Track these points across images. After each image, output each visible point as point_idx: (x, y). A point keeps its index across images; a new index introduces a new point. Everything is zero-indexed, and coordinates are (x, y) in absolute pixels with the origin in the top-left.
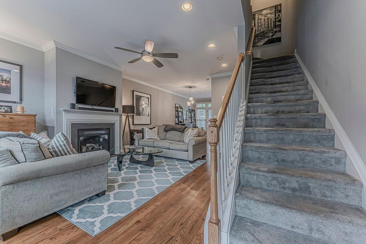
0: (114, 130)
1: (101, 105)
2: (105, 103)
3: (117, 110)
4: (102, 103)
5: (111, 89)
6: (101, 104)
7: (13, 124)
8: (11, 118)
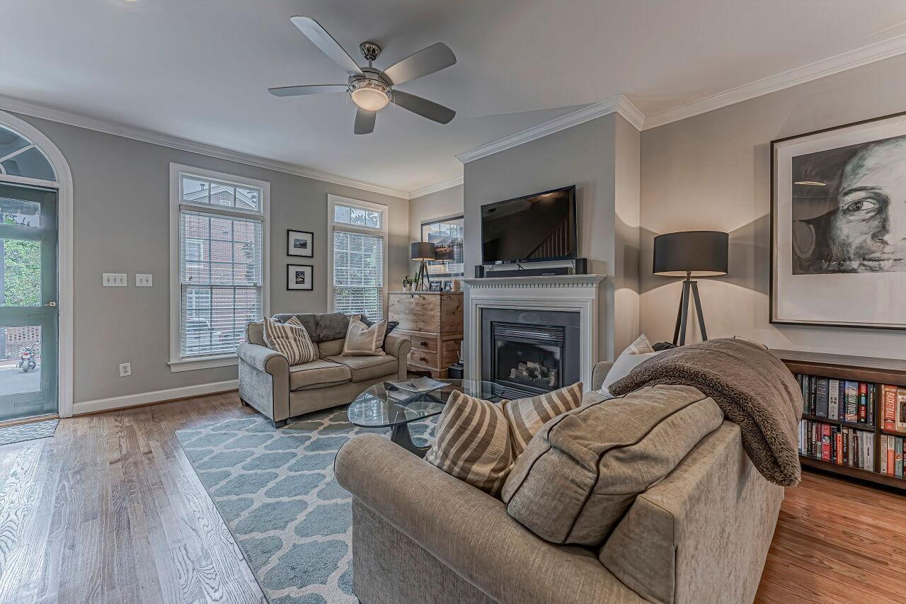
0: (577, 332)
1: (532, 257)
2: (543, 248)
3: (583, 266)
4: (534, 251)
5: (557, 200)
6: (532, 253)
7: (425, 307)
8: (424, 299)
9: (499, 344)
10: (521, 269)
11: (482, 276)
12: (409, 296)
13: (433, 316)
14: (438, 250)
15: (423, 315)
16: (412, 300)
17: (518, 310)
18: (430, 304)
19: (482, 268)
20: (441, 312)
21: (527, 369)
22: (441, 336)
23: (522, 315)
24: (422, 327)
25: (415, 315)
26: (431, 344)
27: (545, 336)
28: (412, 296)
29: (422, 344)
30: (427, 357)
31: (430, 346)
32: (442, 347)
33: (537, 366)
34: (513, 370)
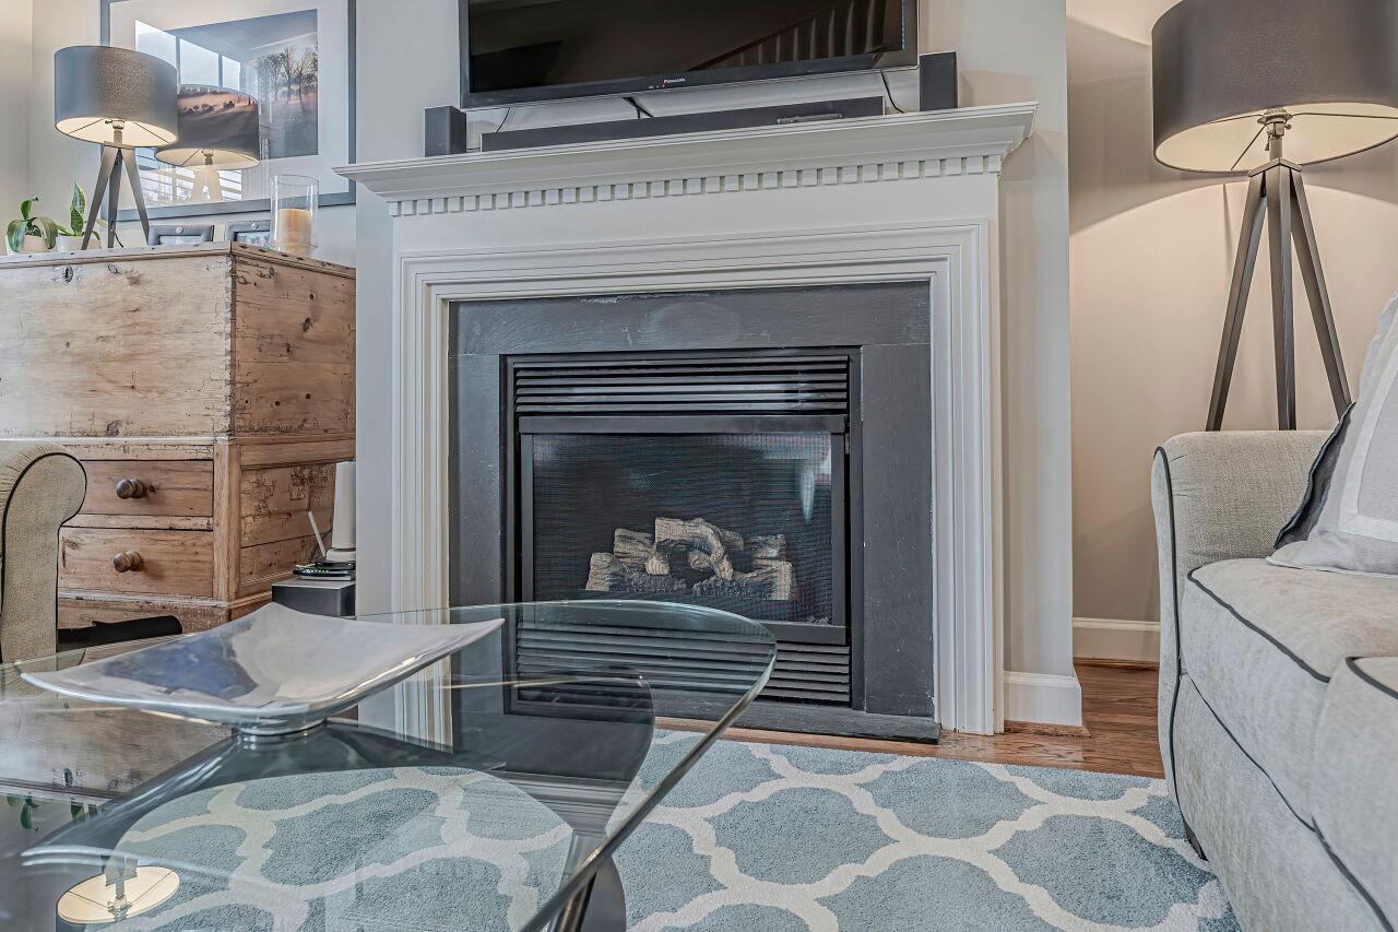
7: (141, 317)
8: (135, 281)
9: (539, 451)
10: (643, 116)
11: (459, 144)
12: (47, 274)
13: (188, 359)
14: (189, 103)
15: (128, 358)
16: (68, 291)
17: (636, 296)
18: (166, 302)
19: (458, 122)
20: (233, 335)
21: (664, 549)
22: (235, 444)
23: (658, 315)
24: (122, 414)
25: (83, 359)
26: (174, 487)
27: (768, 394)
28: (67, 276)
29: (123, 494)
30: (152, 551)
31: (174, 496)
32: (238, 495)
33: (705, 530)
34: (598, 560)
